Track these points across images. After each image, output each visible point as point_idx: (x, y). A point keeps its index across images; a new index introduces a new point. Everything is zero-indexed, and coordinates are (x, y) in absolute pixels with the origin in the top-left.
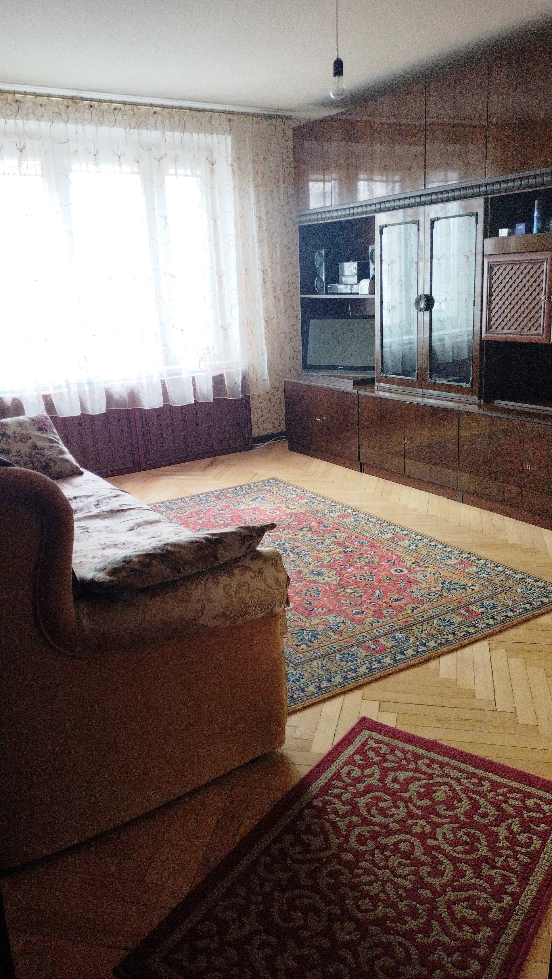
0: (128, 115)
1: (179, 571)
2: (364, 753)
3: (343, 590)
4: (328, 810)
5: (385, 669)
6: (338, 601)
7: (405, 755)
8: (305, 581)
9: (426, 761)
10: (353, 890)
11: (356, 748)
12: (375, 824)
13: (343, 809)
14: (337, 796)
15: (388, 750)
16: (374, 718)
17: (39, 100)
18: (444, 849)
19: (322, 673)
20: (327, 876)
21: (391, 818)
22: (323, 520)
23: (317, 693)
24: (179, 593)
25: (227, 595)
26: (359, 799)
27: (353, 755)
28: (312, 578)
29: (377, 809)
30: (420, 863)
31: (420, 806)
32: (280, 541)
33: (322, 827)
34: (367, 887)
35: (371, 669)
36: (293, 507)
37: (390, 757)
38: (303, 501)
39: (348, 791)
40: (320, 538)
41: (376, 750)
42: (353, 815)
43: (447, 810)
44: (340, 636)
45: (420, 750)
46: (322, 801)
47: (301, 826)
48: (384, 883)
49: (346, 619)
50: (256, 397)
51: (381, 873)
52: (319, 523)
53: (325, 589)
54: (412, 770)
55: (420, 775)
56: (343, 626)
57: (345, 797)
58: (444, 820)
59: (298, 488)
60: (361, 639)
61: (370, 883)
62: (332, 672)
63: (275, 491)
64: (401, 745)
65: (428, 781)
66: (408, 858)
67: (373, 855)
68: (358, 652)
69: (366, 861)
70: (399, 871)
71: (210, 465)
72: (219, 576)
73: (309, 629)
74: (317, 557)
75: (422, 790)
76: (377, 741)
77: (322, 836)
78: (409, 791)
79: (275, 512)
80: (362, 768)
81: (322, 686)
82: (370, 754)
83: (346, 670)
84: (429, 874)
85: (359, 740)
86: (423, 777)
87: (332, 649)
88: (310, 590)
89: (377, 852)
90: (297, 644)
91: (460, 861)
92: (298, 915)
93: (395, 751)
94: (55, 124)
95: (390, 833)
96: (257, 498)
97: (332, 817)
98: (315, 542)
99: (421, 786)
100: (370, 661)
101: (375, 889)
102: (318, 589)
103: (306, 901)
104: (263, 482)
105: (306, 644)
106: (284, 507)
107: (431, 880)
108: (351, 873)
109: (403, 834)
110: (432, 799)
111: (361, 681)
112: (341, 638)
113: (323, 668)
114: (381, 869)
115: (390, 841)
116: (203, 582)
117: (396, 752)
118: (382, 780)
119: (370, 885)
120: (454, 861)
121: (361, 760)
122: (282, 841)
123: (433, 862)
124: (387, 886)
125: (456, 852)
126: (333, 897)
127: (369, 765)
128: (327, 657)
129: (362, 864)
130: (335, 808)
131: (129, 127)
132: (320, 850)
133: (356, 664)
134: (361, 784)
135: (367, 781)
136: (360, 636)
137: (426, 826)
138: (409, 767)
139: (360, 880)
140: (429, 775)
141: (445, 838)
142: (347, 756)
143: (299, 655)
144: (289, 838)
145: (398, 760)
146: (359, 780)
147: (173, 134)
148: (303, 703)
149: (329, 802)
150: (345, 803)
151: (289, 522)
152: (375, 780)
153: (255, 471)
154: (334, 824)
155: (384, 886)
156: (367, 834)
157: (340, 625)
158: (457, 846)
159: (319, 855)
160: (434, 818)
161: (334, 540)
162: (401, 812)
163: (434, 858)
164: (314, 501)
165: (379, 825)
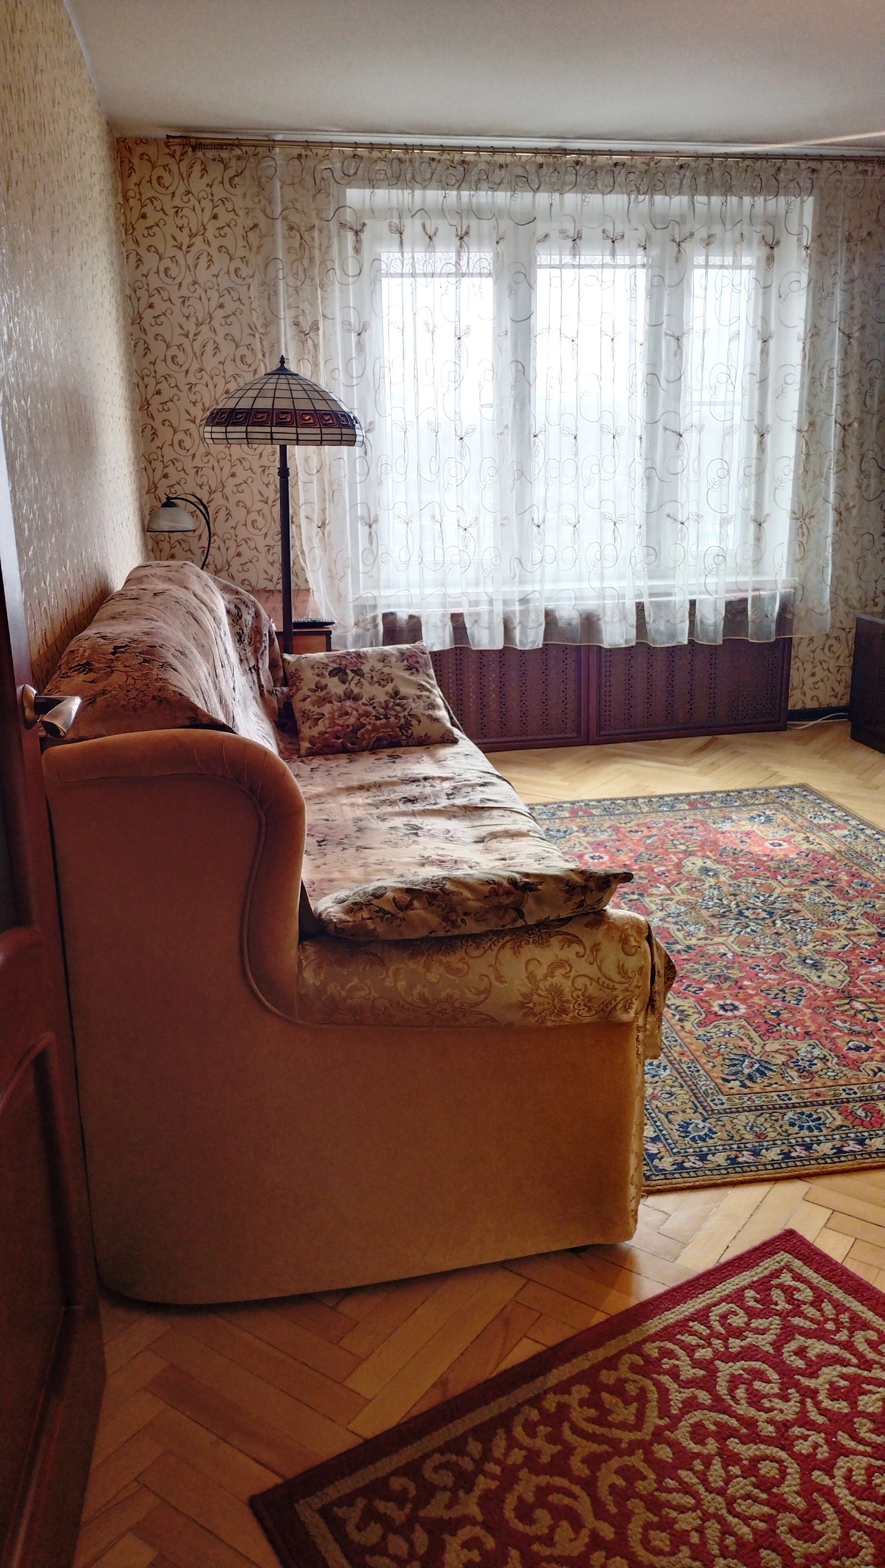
0: (637, 173)
1: (454, 924)
2: (766, 1290)
3: (847, 1001)
4: (664, 1366)
5: (867, 1156)
6: (830, 1019)
7: (837, 1315)
8: (784, 973)
9: (873, 1335)
10: (649, 1510)
11: (755, 1279)
12: (733, 1415)
13: (688, 1372)
14: (688, 1348)
15: (810, 1298)
16: (809, 1237)
17: (500, 158)
18: (837, 1497)
19: (749, 1136)
20: (617, 1472)
21: (766, 1413)
22: (862, 871)
23: (726, 1169)
24: (453, 959)
25: (531, 977)
26: (723, 1364)
27: (743, 1289)
28: (799, 970)
29: (747, 1390)
30: (782, 1506)
31: (826, 1410)
32: (769, 896)
33: (643, 1390)
34: (673, 1514)
35: (839, 1151)
36: (818, 840)
37: (811, 1311)
38: (837, 833)
39: (710, 1344)
40: (843, 903)
41: (788, 1292)
42: (701, 1388)
43: (872, 1431)
44: (808, 1080)
45: (871, 1313)
46: (660, 1348)
47: (607, 1377)
48: (706, 1517)
49: (833, 1054)
50: (805, 642)
51: (709, 1498)
52: (853, 875)
53: (815, 994)
54: (840, 1344)
55: (849, 1356)
56: (820, 1065)
57: (699, 1354)
58: (861, 1448)
59: (840, 808)
60: (844, 1096)
61: (682, 1509)
62: (767, 1139)
63: (795, 808)
64: (839, 1295)
65: (859, 1371)
66: (767, 1490)
67: (708, 1464)
68: (829, 1116)
69: (691, 1470)
70: (741, 1507)
71: (702, 749)
72: (523, 943)
73: (757, 1057)
74: (824, 935)
75: (843, 1383)
76: (797, 1277)
77: (635, 1404)
78: (817, 1377)
79: (780, 845)
80: (752, 1314)
81: (740, 1160)
82: (777, 1295)
83: (793, 1141)
84: (792, 1530)
85: (769, 1265)
86: (854, 1361)
87: (783, 1100)
88: (787, 991)
89: (717, 1463)
90: (727, 1077)
91: (859, 1526)
92: (543, 1517)
93: (823, 1302)
94: (519, 194)
95: (753, 1436)
96: (760, 816)
97: (665, 1379)
98: (832, 909)
99: (843, 1377)
100: (844, 1136)
101: (687, 1521)
102: (802, 991)
103: (567, 1501)
104: (781, 788)
105: (741, 1082)
106: (800, 838)
107: (791, 1542)
108: (659, 1481)
109: (777, 1447)
110: (853, 1404)
111: (814, 1168)
112: (807, 1086)
113: (755, 1129)
114: (711, 1493)
115: (747, 1451)
116: (496, 949)
117: (824, 1305)
118: (778, 1345)
119: (683, 1512)
120: (847, 1522)
121: (755, 1301)
122: (569, 1393)
123: (807, 1511)
124: (708, 1524)
125: (858, 1509)
126: (613, 1510)
127: (765, 1314)
128: (770, 1111)
129: (683, 1473)
130: (677, 1366)
131: (636, 192)
132: (623, 1426)
133: (817, 1137)
134: (738, 1341)
135: (751, 1339)
136: (844, 1090)
137: (822, 1446)
138: (836, 1338)
139: (669, 1497)
140: (867, 1361)
141: (848, 1478)
142: (734, 1287)
143: (721, 1097)
144: (582, 1391)
145: (822, 1319)
146: (738, 1333)
147: (709, 200)
148: (694, 1179)
149: (670, 1354)
150: (696, 1364)
151: (799, 866)
152: (764, 1342)
153: (775, 768)
154: (663, 1391)
155: (704, 1521)
156: (713, 1428)
157: (815, 1062)
158: (865, 1500)
159: (616, 1433)
160: (843, 1438)
161: (869, 910)
162: (789, 1409)
163: (814, 1506)
164: (860, 835)
165: (740, 1419)
